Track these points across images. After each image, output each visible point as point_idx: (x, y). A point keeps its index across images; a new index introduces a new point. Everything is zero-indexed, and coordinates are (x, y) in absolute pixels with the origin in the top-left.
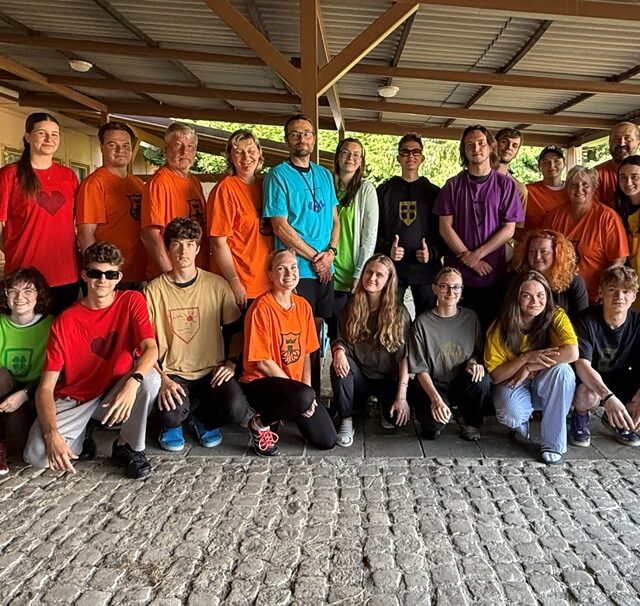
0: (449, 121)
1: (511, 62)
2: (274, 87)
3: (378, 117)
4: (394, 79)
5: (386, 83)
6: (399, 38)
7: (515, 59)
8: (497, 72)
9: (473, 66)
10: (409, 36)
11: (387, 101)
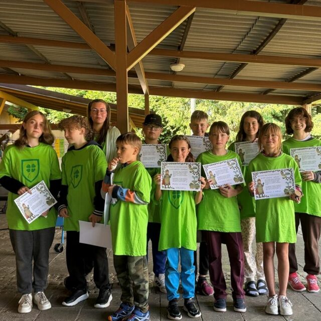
0: (220, 88)
1: (260, 46)
2: (98, 64)
3: (171, 84)
4: (181, 59)
5: (176, 62)
6: (183, 31)
7: (263, 44)
8: (251, 54)
9: (235, 49)
10: (190, 29)
11: (177, 74)
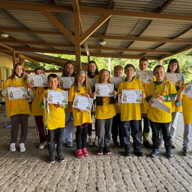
0: (122, 53)
1: (140, 33)
2: (67, 42)
3: (100, 51)
4: (105, 39)
5: (102, 41)
6: (105, 26)
7: (142, 32)
8: (136, 37)
9: (129, 35)
10: (109, 25)
11: (103, 46)
